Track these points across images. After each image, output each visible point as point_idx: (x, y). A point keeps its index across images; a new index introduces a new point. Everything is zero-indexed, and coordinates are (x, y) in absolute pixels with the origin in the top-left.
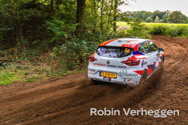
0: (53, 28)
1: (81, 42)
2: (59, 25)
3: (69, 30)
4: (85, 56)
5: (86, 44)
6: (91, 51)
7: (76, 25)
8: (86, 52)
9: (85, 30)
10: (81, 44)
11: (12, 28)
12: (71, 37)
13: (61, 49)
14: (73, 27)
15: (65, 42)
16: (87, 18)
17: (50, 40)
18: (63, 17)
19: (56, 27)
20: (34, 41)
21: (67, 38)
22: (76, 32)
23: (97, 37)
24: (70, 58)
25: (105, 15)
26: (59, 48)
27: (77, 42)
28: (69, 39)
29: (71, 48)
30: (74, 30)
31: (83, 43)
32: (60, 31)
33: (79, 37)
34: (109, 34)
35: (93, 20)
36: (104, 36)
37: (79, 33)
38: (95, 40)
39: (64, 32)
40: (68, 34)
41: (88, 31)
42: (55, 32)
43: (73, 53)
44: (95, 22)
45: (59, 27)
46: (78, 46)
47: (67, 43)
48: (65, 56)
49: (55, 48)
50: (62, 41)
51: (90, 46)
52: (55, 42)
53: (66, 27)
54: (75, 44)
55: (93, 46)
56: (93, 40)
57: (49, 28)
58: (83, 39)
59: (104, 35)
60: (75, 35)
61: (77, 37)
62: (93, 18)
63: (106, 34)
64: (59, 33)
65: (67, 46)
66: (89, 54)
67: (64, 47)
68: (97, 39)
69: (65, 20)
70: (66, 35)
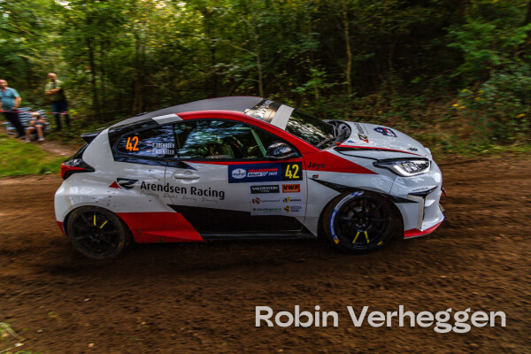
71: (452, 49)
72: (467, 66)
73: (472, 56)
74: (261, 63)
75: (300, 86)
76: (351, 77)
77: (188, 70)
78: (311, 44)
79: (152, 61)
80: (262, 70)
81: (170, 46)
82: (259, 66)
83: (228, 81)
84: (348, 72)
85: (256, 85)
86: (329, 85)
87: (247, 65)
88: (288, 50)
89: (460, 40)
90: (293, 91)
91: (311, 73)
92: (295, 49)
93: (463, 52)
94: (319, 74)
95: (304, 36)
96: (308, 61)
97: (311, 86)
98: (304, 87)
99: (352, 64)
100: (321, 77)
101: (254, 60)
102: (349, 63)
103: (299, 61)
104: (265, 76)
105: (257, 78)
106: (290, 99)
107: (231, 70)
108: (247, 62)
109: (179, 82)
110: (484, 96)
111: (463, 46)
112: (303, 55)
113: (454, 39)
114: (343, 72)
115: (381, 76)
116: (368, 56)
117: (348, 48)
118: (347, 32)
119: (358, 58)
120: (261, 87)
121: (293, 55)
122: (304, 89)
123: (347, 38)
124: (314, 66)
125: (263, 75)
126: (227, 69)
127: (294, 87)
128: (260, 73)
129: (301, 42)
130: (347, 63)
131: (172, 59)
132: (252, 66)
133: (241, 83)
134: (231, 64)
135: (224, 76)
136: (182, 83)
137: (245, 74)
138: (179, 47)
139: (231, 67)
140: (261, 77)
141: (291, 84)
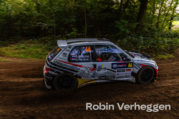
0: (119, 26)
1: (139, 37)
2: (124, 24)
3: (130, 28)
4: (140, 48)
5: (142, 39)
6: (146, 44)
7: (136, 24)
8: (142, 45)
9: (143, 28)
10: (138, 39)
11: (94, 26)
12: (131, 33)
13: (123, 41)
14: (134, 26)
15: (126, 37)
16: (146, 18)
17: (116, 35)
18: (127, 18)
19: (122, 25)
20: (105, 35)
21: (128, 34)
22: (135, 30)
23: (152, 34)
24: (129, 48)
25: (163, 15)
26: (122, 41)
27: (135, 37)
28: (129, 35)
29: (130, 41)
30: (135, 27)
31: (140, 38)
32: (124, 28)
33: (137, 33)
34: (164, 32)
35: (151, 19)
36: (159, 34)
37: (138, 31)
38: (151, 36)
39: (127, 29)
40: (129, 31)
41: (145, 29)
42: (120, 29)
43: (131, 45)
44: (152, 22)
45: (124, 25)
46: (136, 40)
47: (128, 38)
48: (125, 47)
49: (119, 40)
50: (124, 35)
51: (145, 40)
52: (119, 36)
53: (129, 25)
54: (134, 39)
55: (148, 41)
56: (148, 36)
57: (116, 26)
58: (140, 35)
59: (159, 32)
60: (135, 32)
61: (136, 33)
62: (151, 18)
63: (160, 32)
64: (123, 30)
65: (127, 40)
66: (144, 47)
67: (125, 40)
68: (152, 36)
69: (129, 20)
70: (128, 31)
71: (116, 27)
72: (120, 33)
73: (121, 30)
74: (55, 24)
75: (69, 33)
76: (86, 32)
77: (28, 23)
78: (73, 20)
79: (13, 18)
80: (56, 27)
81: (21, 13)
82: (55, 25)
83: (43, 29)
84: (85, 31)
85: (53, 32)
86: (79, 34)
87: (50, 24)
88: (65, 21)
89: (119, 25)
90: (66, 35)
91: (73, 30)
92: (68, 21)
93: (119, 29)
94: (75, 30)
95: (71, 17)
96: (72, 25)
97: (72, 34)
98: (70, 34)
99: (87, 28)
100: (76, 31)
101: (53, 23)
102: (86, 28)
103: (69, 25)
104: (57, 29)
105: (54, 29)
106: (65, 38)
107: (44, 25)
108: (51, 23)
109: (24, 27)
110: (124, 42)
111: (119, 27)
112: (70, 23)
113: (117, 24)
114: (84, 30)
115: (96, 33)
116: (92, 26)
117: (86, 23)
118: (85, 18)
119: (89, 26)
120: (55, 32)
121: (67, 23)
122: (70, 35)
123: (86, 20)
124: (74, 27)
125: (56, 28)
126: (43, 25)
127: (67, 33)
128: (55, 27)
129: (70, 19)
130: (85, 28)
131: (22, 18)
132: (52, 25)
133: (48, 30)
134: (44, 23)
135: (41, 27)
136: (26, 28)
137: (50, 27)
138: (25, 14)
139: (44, 24)
140: (55, 29)
141: (66, 32)
